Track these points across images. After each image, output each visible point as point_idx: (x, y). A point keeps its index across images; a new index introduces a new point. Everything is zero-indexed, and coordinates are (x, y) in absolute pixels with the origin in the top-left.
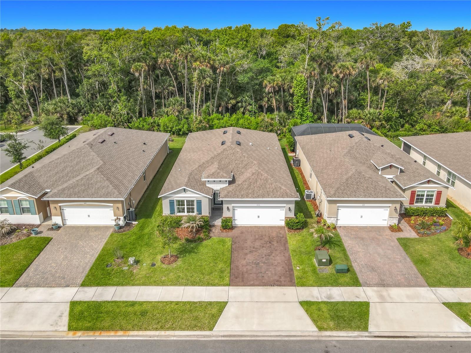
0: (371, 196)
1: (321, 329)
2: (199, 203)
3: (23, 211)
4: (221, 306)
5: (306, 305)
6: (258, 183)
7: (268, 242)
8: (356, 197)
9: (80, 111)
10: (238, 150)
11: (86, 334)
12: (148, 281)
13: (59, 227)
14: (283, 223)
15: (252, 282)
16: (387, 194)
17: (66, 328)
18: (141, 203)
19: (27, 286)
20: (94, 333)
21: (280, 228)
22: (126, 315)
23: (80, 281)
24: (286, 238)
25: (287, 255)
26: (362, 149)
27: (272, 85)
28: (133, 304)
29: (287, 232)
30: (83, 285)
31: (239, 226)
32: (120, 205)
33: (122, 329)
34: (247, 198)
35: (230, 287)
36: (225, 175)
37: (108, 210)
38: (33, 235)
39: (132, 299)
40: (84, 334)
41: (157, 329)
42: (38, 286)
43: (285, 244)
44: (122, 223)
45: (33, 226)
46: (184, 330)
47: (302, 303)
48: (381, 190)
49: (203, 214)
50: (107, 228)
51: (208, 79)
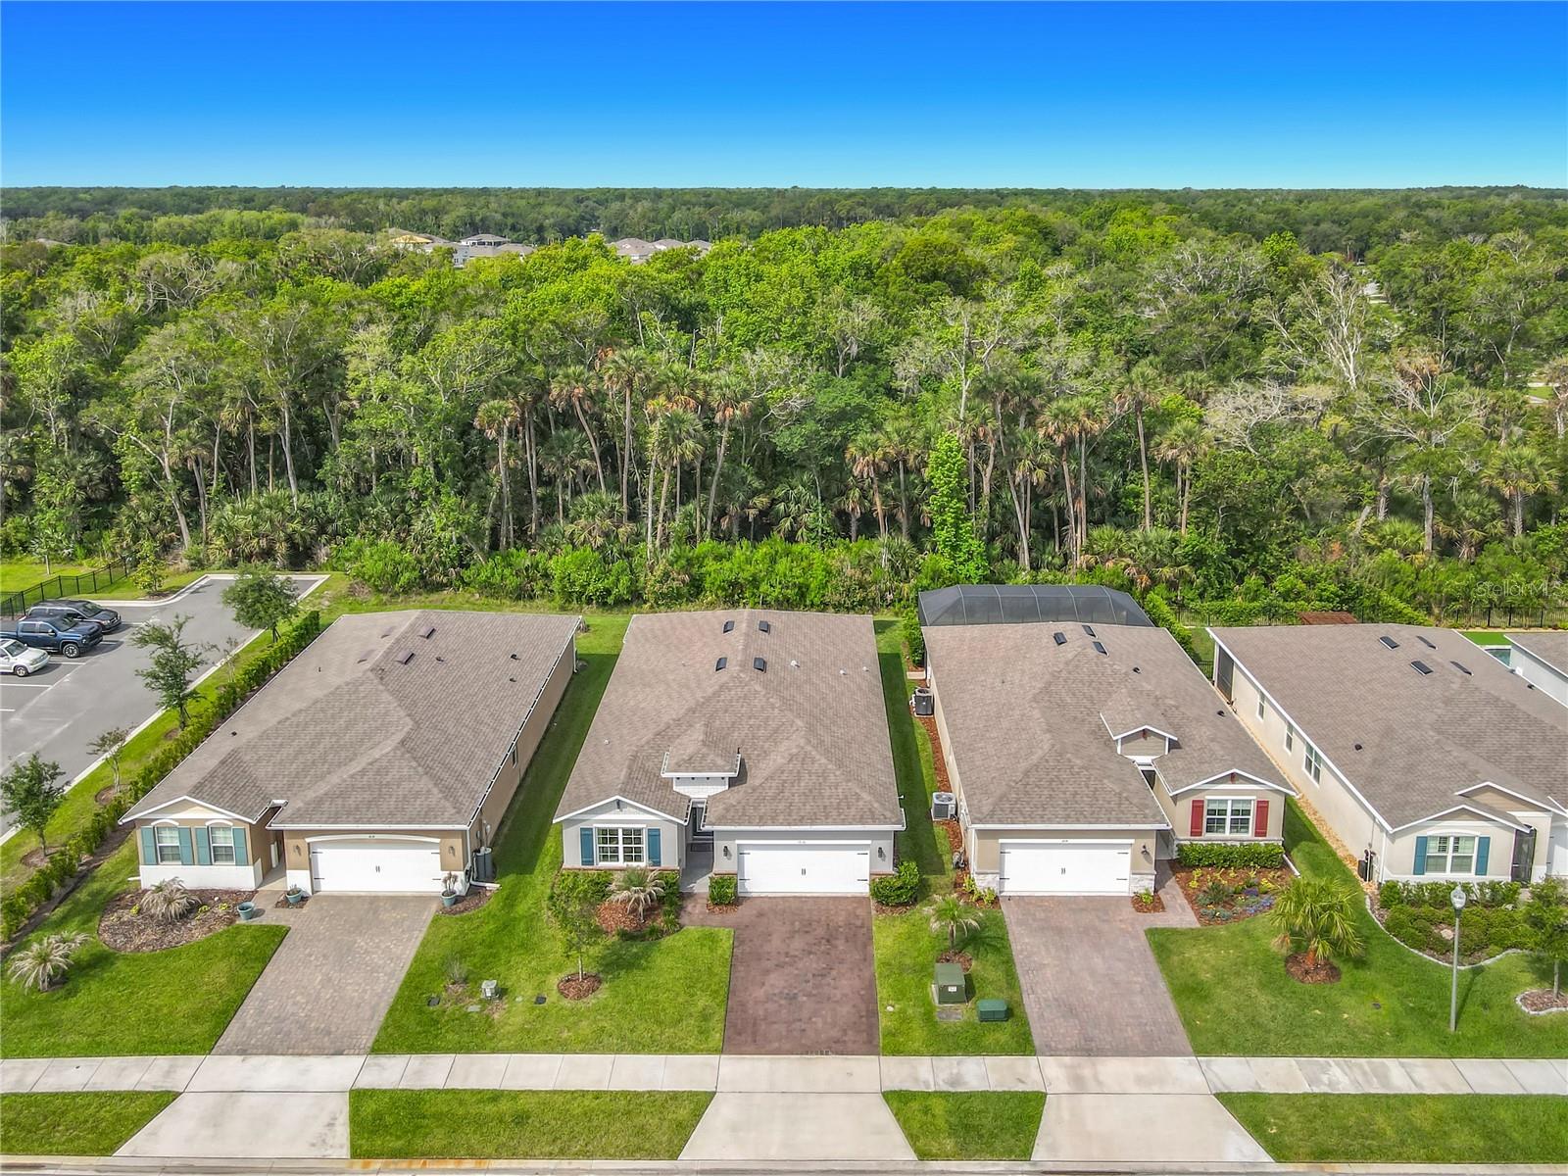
0: (1081, 817)
1: (923, 1155)
2: (654, 836)
3: (218, 855)
4: (700, 1102)
5: (897, 1100)
6: (802, 784)
7: (824, 941)
8: (1043, 822)
9: (322, 530)
10: (758, 688)
11: (392, 1167)
12: (527, 1042)
13: (304, 899)
14: (864, 889)
15: (776, 1045)
16: (1123, 812)
17: (345, 1153)
18: (505, 830)
19: (244, 1052)
20: (411, 1164)
21: (858, 900)
22: (479, 1122)
23: (367, 1040)
24: (870, 930)
25: (867, 974)
26: (1081, 681)
27: (869, 458)
28: (496, 1096)
29: (874, 912)
30: (377, 1049)
31: (754, 895)
32: (457, 843)
33: (472, 1155)
34: (773, 824)
35: (723, 1056)
36: (720, 762)
37: (426, 853)
38: (241, 921)
39: (491, 1083)
40: (386, 1164)
41: (550, 1156)
42: (270, 1051)
43: (865, 946)
44: (459, 887)
45: (236, 894)
46: (613, 1157)
47: (889, 1096)
48: (1109, 802)
49: (663, 865)
50: (422, 900)
51: (690, 443)
